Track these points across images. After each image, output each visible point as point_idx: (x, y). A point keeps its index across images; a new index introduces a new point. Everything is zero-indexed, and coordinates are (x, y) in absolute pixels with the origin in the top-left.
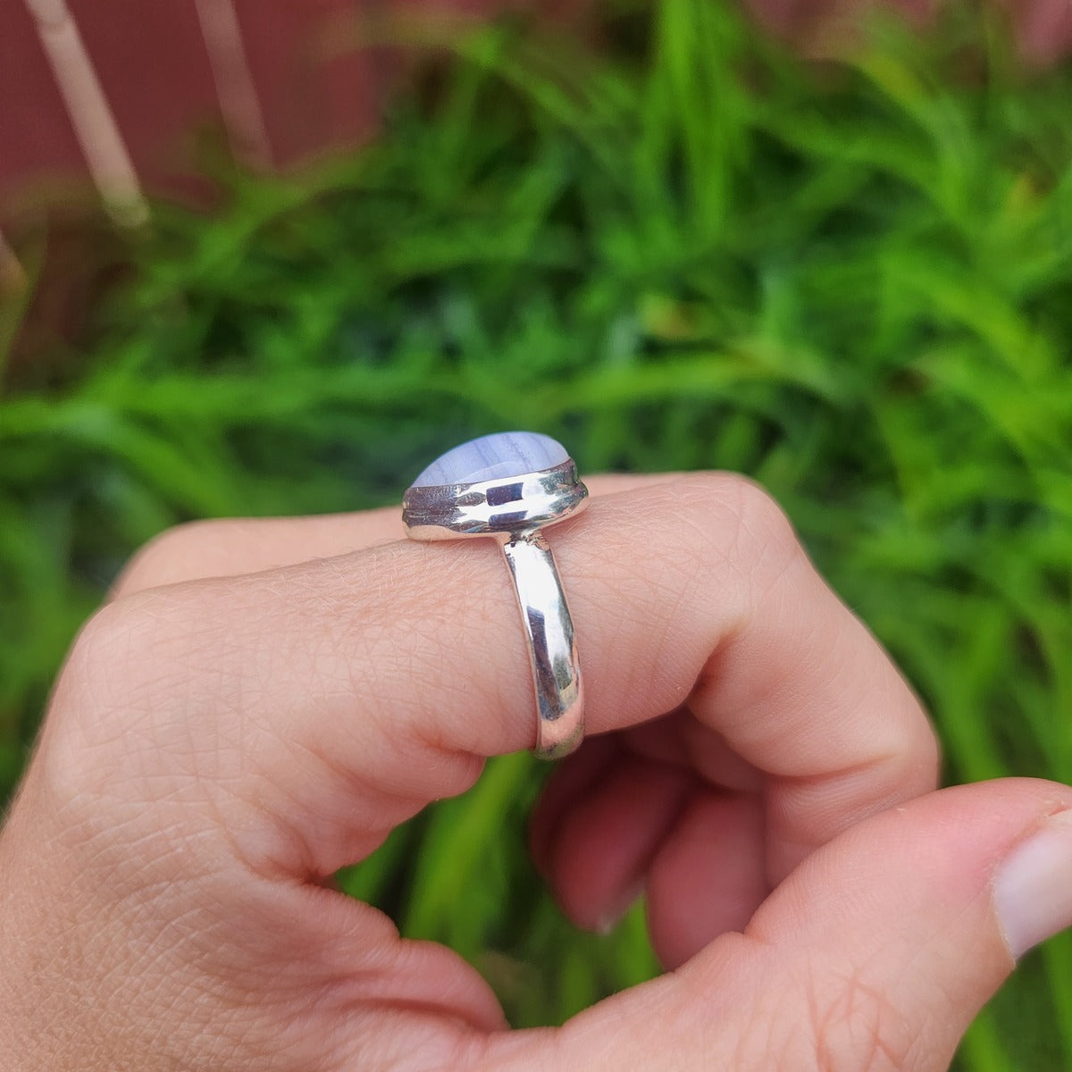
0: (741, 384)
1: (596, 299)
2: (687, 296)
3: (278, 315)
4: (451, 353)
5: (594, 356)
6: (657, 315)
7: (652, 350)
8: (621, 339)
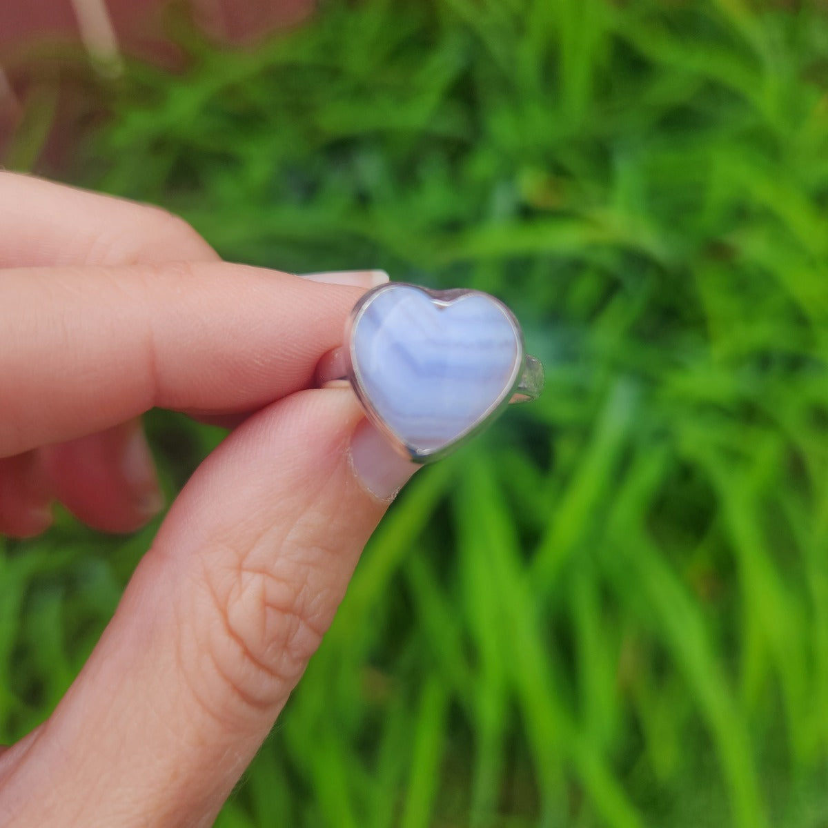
0: (594, 247)
1: (482, 166)
2: (558, 172)
3: (229, 161)
4: (363, 200)
5: (479, 215)
6: (530, 184)
7: (527, 214)
8: (502, 202)
